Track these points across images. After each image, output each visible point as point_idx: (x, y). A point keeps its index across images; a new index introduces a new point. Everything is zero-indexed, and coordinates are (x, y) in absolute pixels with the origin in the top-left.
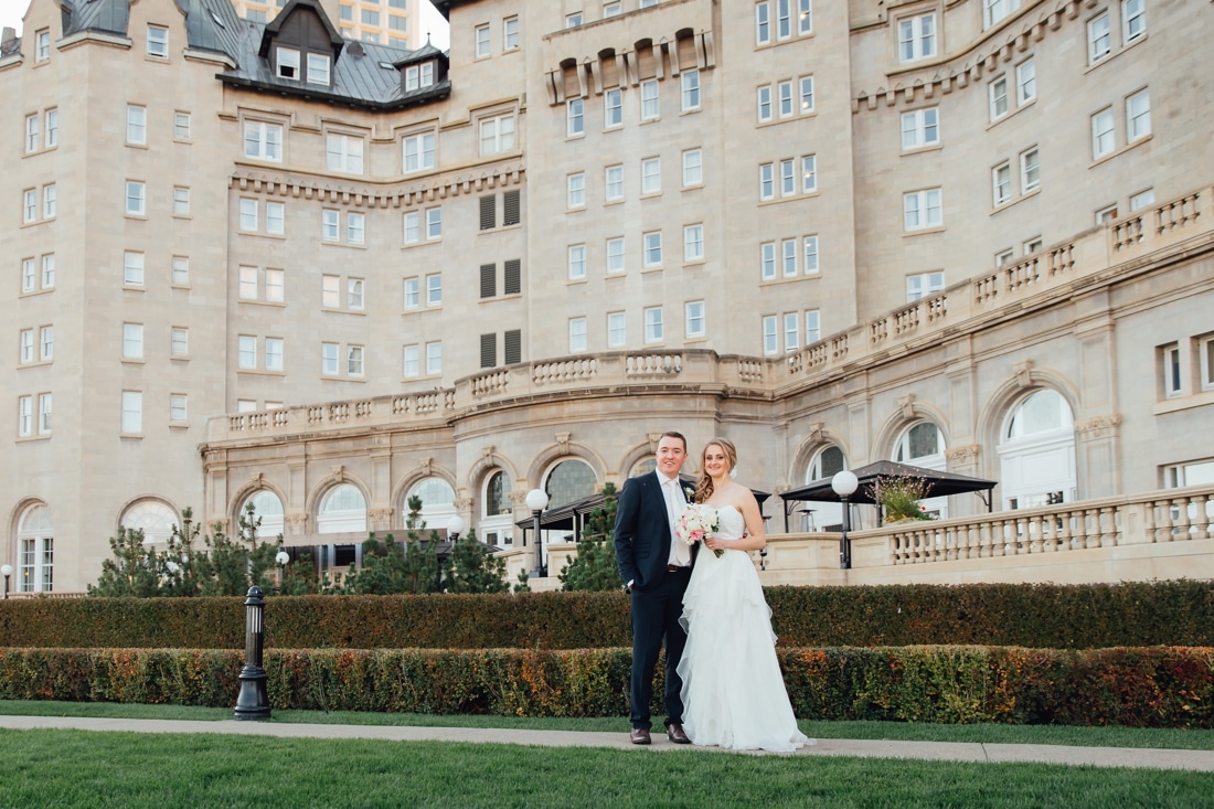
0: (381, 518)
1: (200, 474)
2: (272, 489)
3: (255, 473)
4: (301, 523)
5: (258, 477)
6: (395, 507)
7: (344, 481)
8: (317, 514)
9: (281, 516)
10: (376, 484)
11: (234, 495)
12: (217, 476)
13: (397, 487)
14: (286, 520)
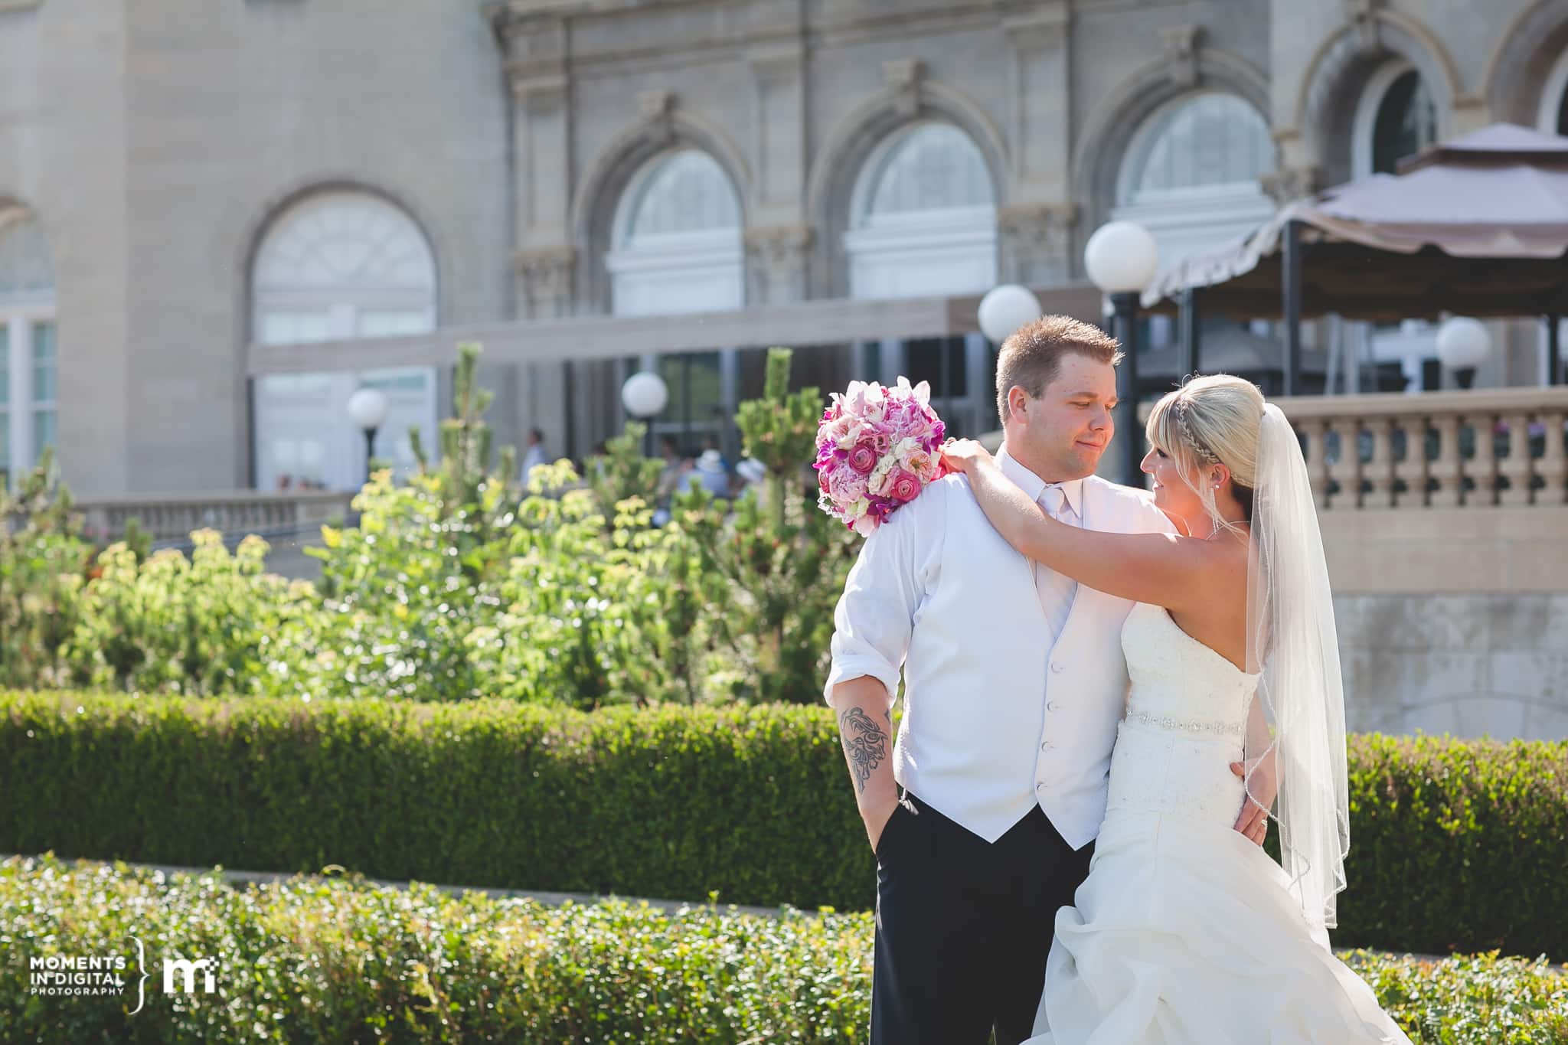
0: (1041, 237)
1: (494, 103)
2: (704, 144)
3: (649, 99)
4: (794, 260)
5: (658, 107)
6: (1085, 200)
7: (926, 112)
8: (844, 224)
9: (732, 234)
10: (1024, 122)
11: (590, 168)
12: (540, 106)
13: (1092, 128)
14: (750, 249)
